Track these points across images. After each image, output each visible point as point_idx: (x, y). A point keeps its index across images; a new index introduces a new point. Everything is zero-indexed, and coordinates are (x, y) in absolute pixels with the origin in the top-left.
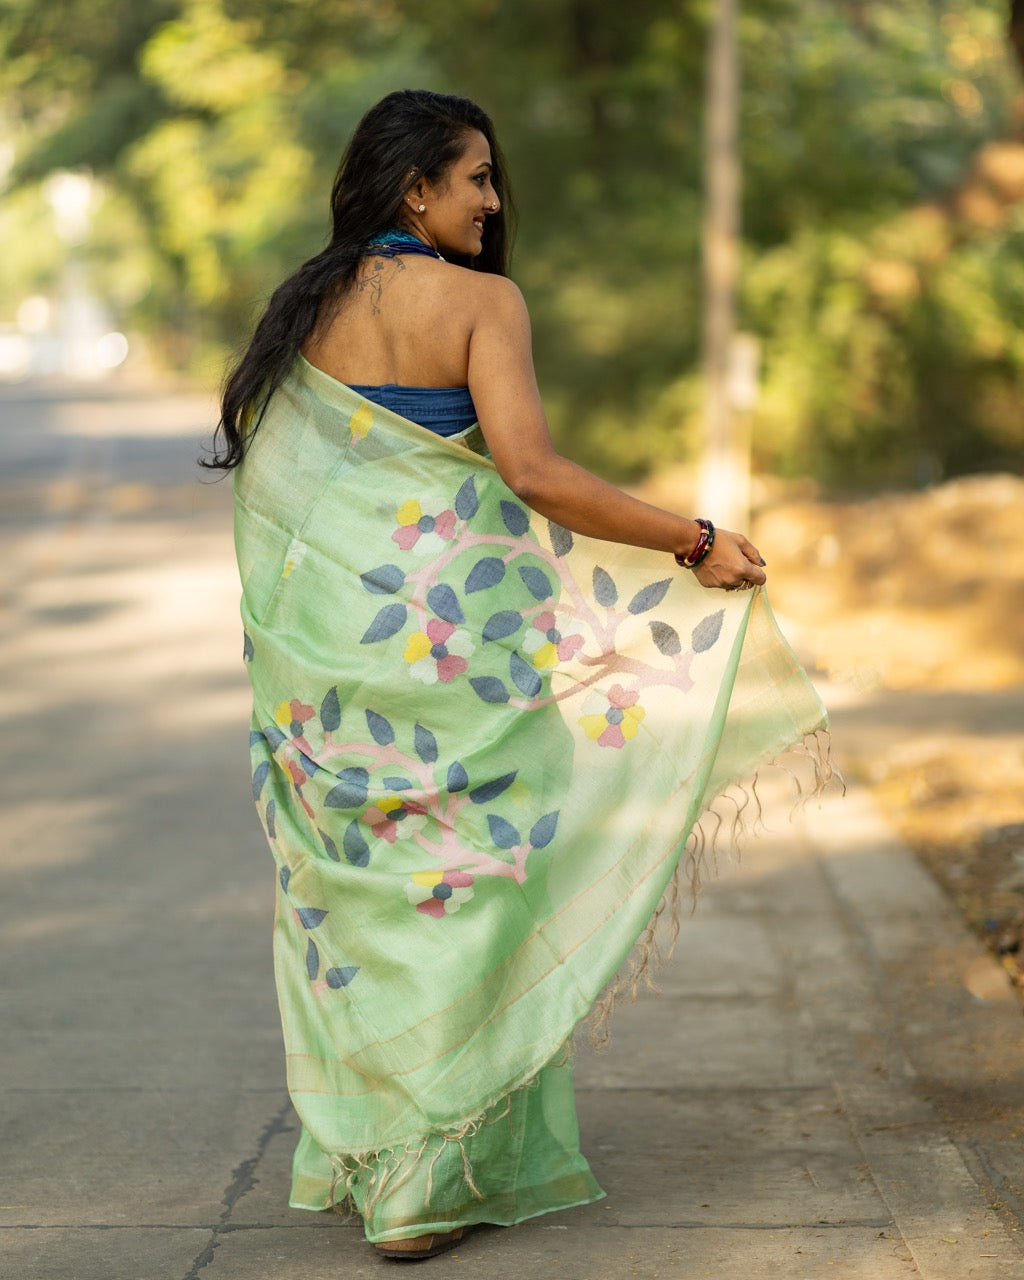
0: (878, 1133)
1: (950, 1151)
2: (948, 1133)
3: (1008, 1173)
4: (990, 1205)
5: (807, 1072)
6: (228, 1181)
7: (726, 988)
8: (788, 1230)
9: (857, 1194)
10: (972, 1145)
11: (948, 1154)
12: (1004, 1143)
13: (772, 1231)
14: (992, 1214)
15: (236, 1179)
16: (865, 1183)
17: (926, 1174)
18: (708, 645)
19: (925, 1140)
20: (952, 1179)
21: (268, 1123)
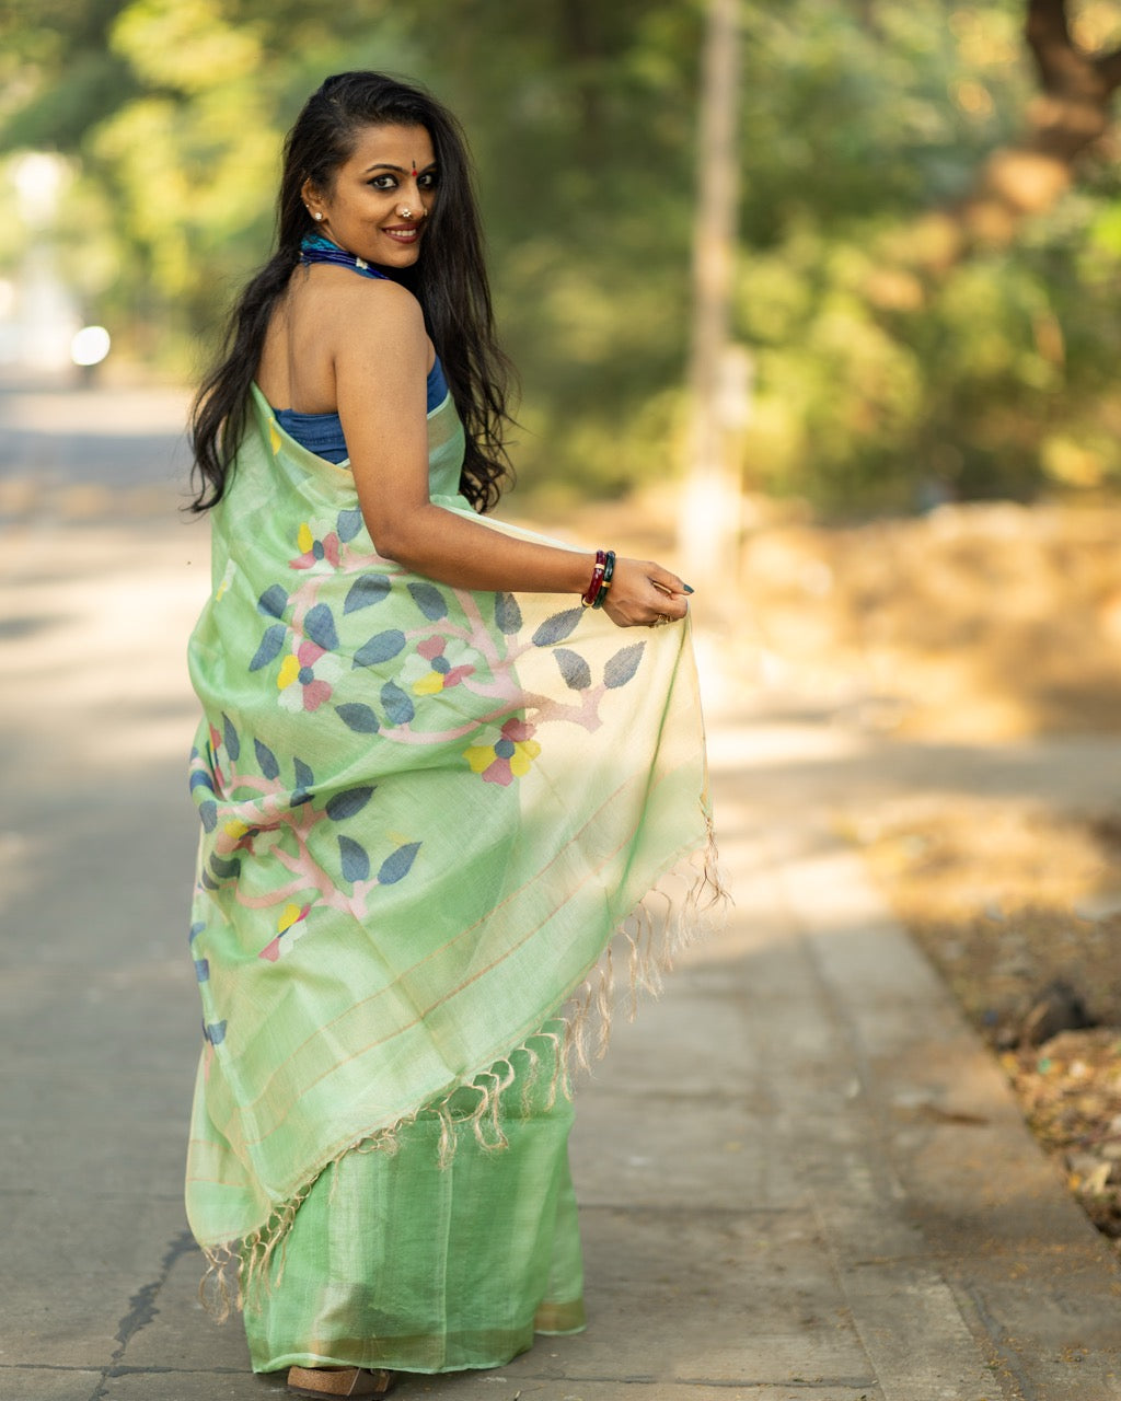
0: (862, 1269)
1: (941, 1293)
2: (940, 1271)
3: (1007, 1323)
4: (986, 1363)
5: (784, 1191)
6: (125, 1310)
7: (696, 1084)
8: (757, 1389)
9: (837, 1346)
10: (967, 1286)
11: (941, 1297)
12: (1002, 1285)
13: (739, 1389)
14: (989, 1375)
15: (133, 1309)
16: (845, 1332)
17: (915, 1322)
18: (622, 681)
19: (914, 1279)
20: (943, 1328)
21: (175, 1238)
